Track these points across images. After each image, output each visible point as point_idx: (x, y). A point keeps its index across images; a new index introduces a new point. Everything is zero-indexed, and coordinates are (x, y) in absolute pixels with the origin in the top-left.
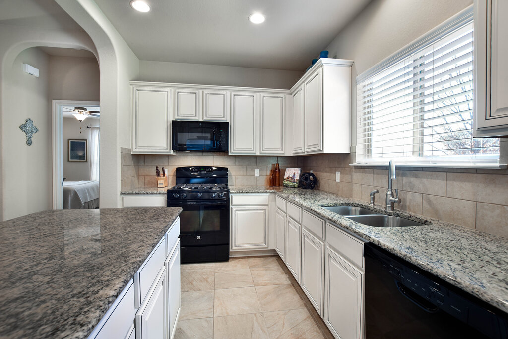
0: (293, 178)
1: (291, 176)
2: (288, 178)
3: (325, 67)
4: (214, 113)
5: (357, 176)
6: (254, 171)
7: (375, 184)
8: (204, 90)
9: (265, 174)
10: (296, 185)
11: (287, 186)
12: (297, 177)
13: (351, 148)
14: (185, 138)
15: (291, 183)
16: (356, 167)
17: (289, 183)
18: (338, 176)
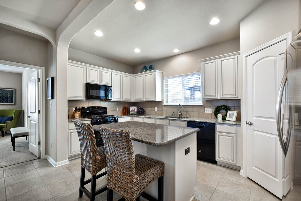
0: (134, 111)
1: (133, 110)
2: (132, 111)
3: (156, 73)
4: (105, 81)
5: (164, 108)
6: (116, 108)
7: (172, 110)
8: (100, 70)
9: (120, 110)
10: (136, 113)
11: (132, 114)
12: (136, 110)
13: (162, 100)
14: (93, 93)
15: (134, 113)
16: (164, 106)
17: (133, 113)
18: (156, 109)
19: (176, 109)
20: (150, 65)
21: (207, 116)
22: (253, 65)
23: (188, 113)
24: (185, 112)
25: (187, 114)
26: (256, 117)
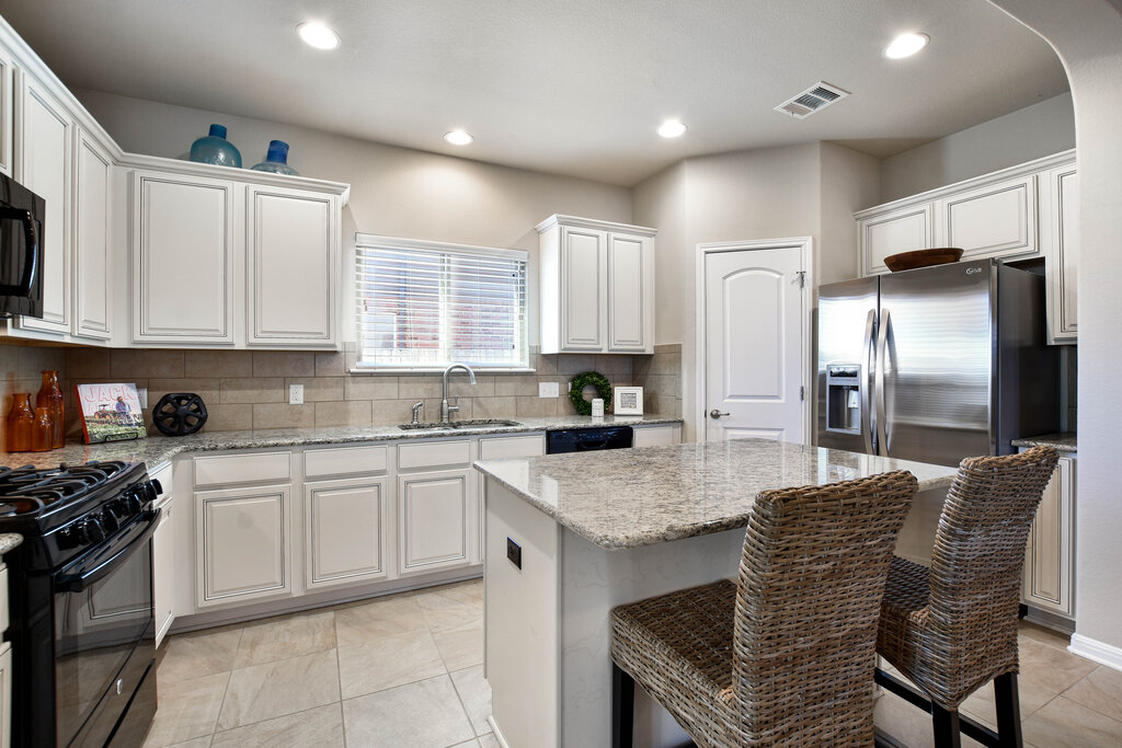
0: (120, 413)
2: (103, 414)
11: (108, 440)
12: (135, 409)
17: (113, 430)
18: (297, 394)
19: (420, 391)
20: (273, 143)
21: (546, 409)
22: (724, 278)
23: (480, 405)
24: (467, 400)
25: (476, 408)
26: (731, 397)
